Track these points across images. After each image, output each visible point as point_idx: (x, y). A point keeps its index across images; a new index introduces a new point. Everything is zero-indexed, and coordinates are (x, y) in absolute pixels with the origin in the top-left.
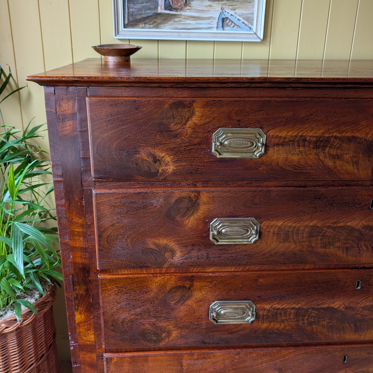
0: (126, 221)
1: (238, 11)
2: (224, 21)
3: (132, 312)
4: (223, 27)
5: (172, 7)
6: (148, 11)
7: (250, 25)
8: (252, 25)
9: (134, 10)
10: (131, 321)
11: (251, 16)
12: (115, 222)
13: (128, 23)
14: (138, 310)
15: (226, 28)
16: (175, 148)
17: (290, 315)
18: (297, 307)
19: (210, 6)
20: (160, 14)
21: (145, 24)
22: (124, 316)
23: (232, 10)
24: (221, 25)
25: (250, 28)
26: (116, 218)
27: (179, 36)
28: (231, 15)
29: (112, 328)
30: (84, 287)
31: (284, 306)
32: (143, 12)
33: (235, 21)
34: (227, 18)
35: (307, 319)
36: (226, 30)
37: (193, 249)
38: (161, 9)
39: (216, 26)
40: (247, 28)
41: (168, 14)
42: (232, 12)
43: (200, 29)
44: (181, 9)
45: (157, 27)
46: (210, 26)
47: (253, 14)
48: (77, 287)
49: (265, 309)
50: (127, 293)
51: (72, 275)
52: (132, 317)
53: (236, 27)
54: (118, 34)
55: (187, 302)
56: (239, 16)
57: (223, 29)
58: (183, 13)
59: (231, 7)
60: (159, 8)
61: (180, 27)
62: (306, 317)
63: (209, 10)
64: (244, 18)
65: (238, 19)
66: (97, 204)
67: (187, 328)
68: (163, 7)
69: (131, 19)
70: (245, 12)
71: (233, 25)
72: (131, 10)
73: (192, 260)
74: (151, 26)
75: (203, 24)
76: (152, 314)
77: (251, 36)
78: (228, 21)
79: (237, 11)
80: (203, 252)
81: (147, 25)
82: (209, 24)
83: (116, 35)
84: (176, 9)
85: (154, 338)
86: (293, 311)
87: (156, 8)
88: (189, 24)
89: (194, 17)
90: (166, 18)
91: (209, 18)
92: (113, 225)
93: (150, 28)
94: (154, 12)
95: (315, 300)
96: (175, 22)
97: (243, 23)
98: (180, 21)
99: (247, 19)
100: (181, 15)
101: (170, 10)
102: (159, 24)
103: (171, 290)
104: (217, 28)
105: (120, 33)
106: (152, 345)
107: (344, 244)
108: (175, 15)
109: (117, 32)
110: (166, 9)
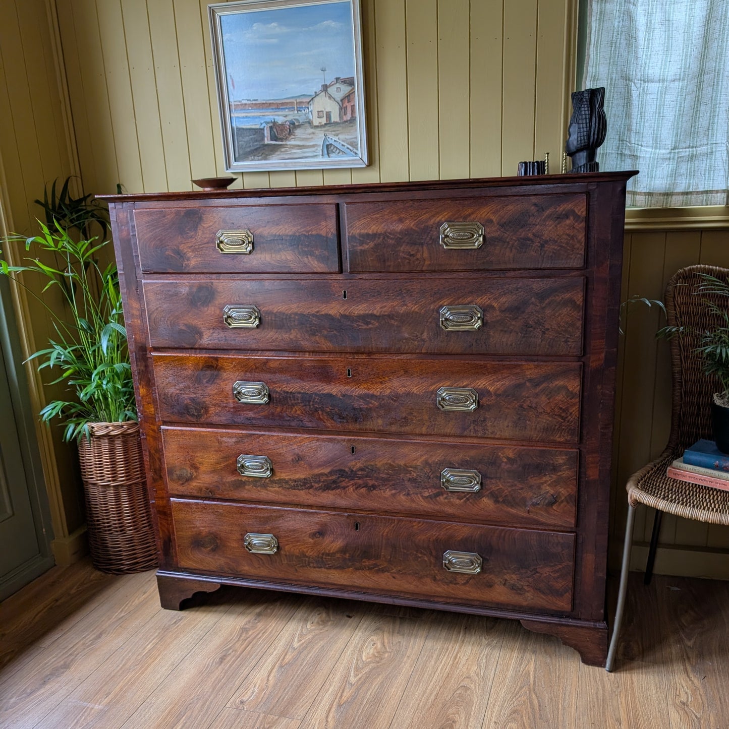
0: (165, 306)
1: (342, 137)
2: (329, 149)
3: (177, 387)
4: (328, 154)
5: (277, 137)
6: (256, 143)
7: (355, 150)
8: (357, 149)
9: (243, 143)
10: (177, 395)
11: (355, 140)
12: (158, 306)
13: (239, 156)
14: (181, 385)
15: (331, 155)
16: (192, 246)
17: (298, 399)
18: (302, 391)
19: (313, 133)
20: (268, 145)
21: (254, 156)
22: (172, 390)
23: (335, 135)
24: (326, 152)
25: (356, 153)
26: (158, 303)
27: (286, 167)
28: (335, 141)
29: (164, 401)
30: (144, 364)
31: (291, 390)
32: (251, 144)
33: (340, 147)
34: (331, 144)
35: (313, 405)
36: (332, 157)
37: (214, 332)
38: (267, 141)
39: (321, 153)
40: (352, 153)
41: (274, 145)
42: (336, 138)
43: (306, 157)
44: (286, 139)
45: (265, 159)
46: (315, 154)
47: (356, 138)
48: (139, 363)
49: (277, 392)
50: (172, 369)
51: (135, 352)
52: (178, 392)
53: (341, 153)
54: (229, 168)
55: (215, 381)
56: (343, 141)
57: (329, 157)
58: (288, 143)
59: (333, 133)
60: (266, 139)
61: (287, 157)
62: (311, 403)
63: (312, 138)
64: (348, 144)
65: (343, 145)
66: (145, 291)
67: (219, 406)
68: (269, 138)
69: (241, 152)
70: (348, 137)
71: (338, 151)
72: (240, 143)
73: (215, 342)
74: (260, 158)
75: (308, 152)
76: (191, 390)
77: (357, 162)
78: (332, 148)
79: (340, 136)
80: (222, 335)
81: (256, 158)
82: (314, 152)
83: (227, 169)
84: (282, 140)
85: (196, 414)
86: (299, 396)
87: (263, 139)
88: (295, 153)
89: (298, 146)
90: (273, 149)
91: (313, 146)
92: (157, 309)
93: (259, 160)
94: (261, 143)
95: (316, 386)
96: (282, 152)
97: (348, 148)
98: (286, 151)
99: (351, 144)
100: (287, 144)
101: (276, 141)
102: (267, 155)
103: (203, 368)
104: (323, 155)
105: (231, 167)
106: (194, 420)
107: (330, 332)
108: (281, 145)
109: (228, 166)
110: (272, 140)
